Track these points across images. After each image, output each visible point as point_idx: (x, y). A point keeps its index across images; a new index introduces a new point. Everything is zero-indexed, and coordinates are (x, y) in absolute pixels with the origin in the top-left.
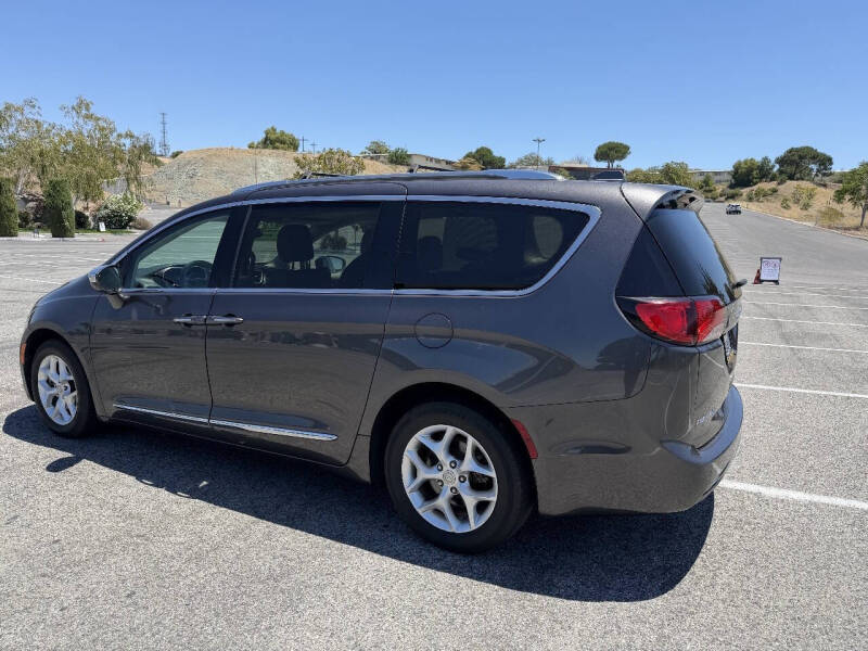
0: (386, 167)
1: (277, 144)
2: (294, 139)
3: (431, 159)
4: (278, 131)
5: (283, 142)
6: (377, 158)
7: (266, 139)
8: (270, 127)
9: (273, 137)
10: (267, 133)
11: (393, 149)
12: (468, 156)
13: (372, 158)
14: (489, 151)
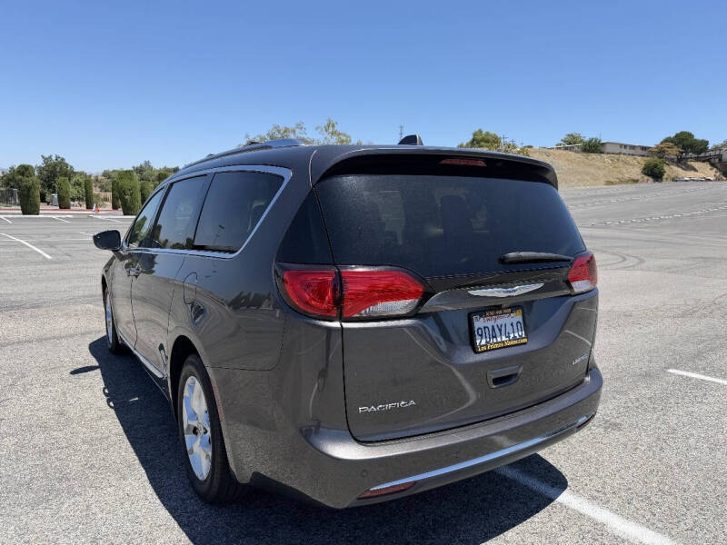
0: (578, 155)
1: (482, 143)
2: (496, 138)
3: (625, 146)
4: (484, 132)
5: (487, 141)
6: (570, 149)
7: (474, 140)
8: (477, 130)
9: (479, 138)
10: (474, 135)
11: (587, 139)
12: (666, 140)
13: (566, 149)
14: (690, 135)
